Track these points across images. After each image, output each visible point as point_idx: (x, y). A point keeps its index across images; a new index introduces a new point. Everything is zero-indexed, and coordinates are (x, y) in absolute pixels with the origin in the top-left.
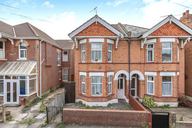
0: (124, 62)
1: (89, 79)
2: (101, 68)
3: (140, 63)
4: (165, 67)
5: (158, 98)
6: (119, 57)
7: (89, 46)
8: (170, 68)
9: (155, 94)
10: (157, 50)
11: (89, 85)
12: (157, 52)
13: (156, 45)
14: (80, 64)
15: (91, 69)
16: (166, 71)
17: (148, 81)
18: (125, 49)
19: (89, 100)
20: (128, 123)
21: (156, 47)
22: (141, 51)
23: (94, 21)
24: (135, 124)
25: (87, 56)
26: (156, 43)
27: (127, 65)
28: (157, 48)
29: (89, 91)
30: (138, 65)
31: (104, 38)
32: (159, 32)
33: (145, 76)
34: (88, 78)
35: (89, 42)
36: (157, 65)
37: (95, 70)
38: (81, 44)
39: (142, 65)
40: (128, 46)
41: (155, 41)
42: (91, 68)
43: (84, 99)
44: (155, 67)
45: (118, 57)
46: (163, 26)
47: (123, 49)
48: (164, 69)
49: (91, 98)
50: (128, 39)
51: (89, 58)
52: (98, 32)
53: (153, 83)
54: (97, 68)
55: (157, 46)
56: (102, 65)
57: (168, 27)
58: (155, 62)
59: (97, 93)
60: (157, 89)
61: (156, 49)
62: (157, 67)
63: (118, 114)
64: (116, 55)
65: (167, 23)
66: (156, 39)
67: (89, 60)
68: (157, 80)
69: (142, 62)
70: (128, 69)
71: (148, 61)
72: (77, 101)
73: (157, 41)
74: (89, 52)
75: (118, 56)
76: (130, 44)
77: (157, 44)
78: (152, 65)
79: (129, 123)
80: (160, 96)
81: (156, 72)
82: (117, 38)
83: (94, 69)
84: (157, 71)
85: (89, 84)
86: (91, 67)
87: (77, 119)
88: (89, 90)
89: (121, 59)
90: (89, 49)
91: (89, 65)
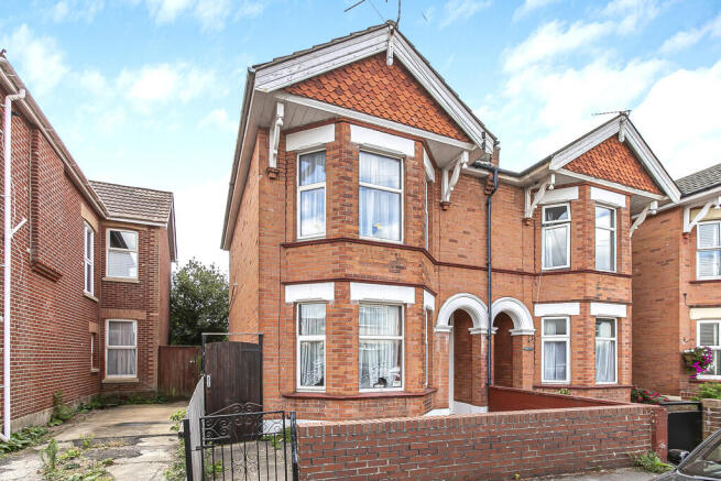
0: (472, 264)
1: (347, 315)
2: (403, 268)
3: (521, 273)
4: (602, 286)
5: (585, 389)
6: (456, 241)
7: (349, 161)
8: (614, 290)
9: (572, 378)
10: (579, 226)
11: (348, 342)
12: (581, 233)
13: (578, 210)
14: (285, 246)
15: (358, 267)
16: (605, 299)
17: (544, 338)
18: (474, 210)
19: (348, 411)
20: (593, 453)
21: (579, 217)
22: (525, 230)
23: (382, 48)
24: (617, 456)
25: (338, 205)
26: (578, 204)
27: (481, 275)
28: (579, 220)
29: (350, 368)
30: (515, 278)
31: (417, 139)
32: (589, 164)
33: (536, 321)
34: (344, 310)
35: (348, 143)
36: (579, 277)
37: (377, 272)
38: (295, 153)
39: (528, 281)
40: (483, 203)
41: (573, 194)
42: (360, 262)
43: (317, 410)
44: (575, 286)
45: (451, 241)
46: (599, 145)
47: (469, 210)
48: (601, 291)
49: (356, 403)
50: (487, 173)
51: (350, 213)
52: (394, 106)
53: (565, 342)
54: (385, 266)
55: (580, 213)
56: (406, 254)
57: (612, 153)
58: (575, 268)
59: (383, 381)
60: (581, 362)
61: (578, 223)
62: (580, 284)
63: (562, 421)
64: (444, 230)
65: (609, 139)
66: (577, 188)
67: (348, 227)
68: (581, 330)
69: (526, 270)
70: (483, 289)
71: (543, 268)
72: (272, 426)
73: (580, 197)
74: (350, 189)
75: (451, 236)
76: (489, 196)
77: (581, 206)
78: (561, 278)
79: (597, 453)
80: (590, 385)
81: (577, 301)
82: (462, 151)
83: (369, 268)
84: (582, 298)
85: (351, 338)
86: (358, 258)
87: (382, 469)
88: (351, 364)
89: (461, 250)
90: (349, 174)
91: (351, 249)
